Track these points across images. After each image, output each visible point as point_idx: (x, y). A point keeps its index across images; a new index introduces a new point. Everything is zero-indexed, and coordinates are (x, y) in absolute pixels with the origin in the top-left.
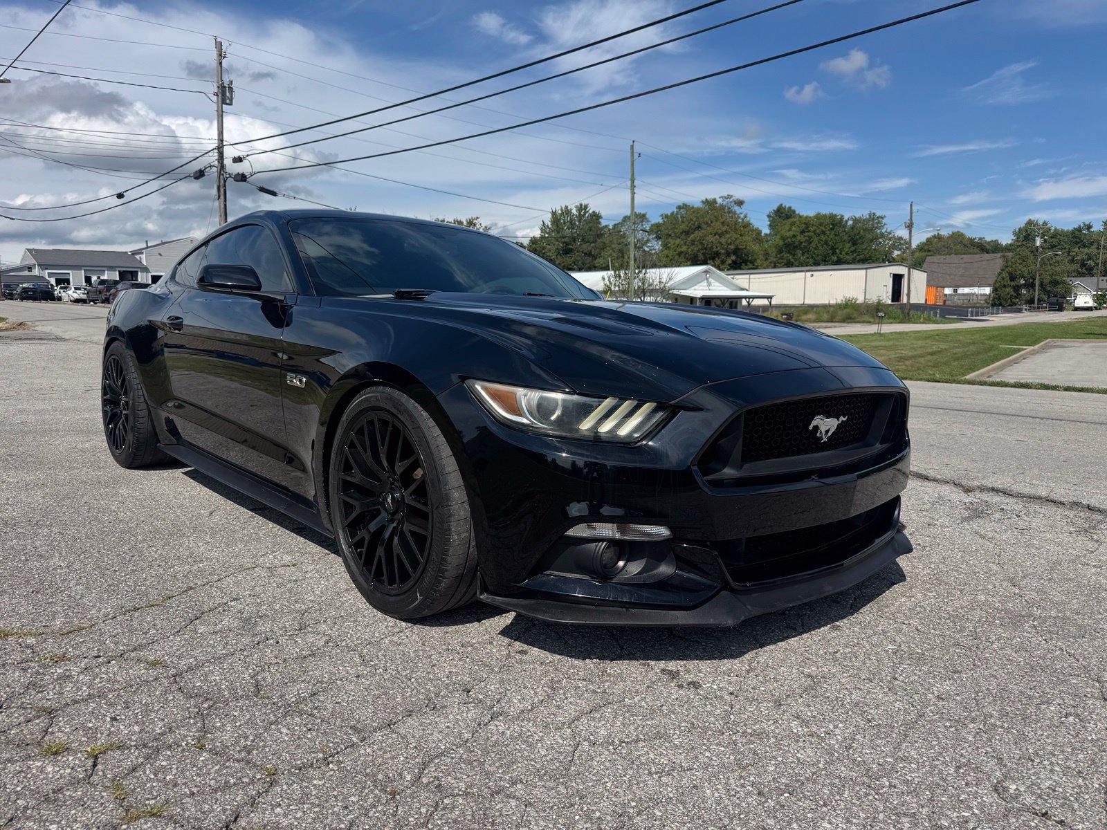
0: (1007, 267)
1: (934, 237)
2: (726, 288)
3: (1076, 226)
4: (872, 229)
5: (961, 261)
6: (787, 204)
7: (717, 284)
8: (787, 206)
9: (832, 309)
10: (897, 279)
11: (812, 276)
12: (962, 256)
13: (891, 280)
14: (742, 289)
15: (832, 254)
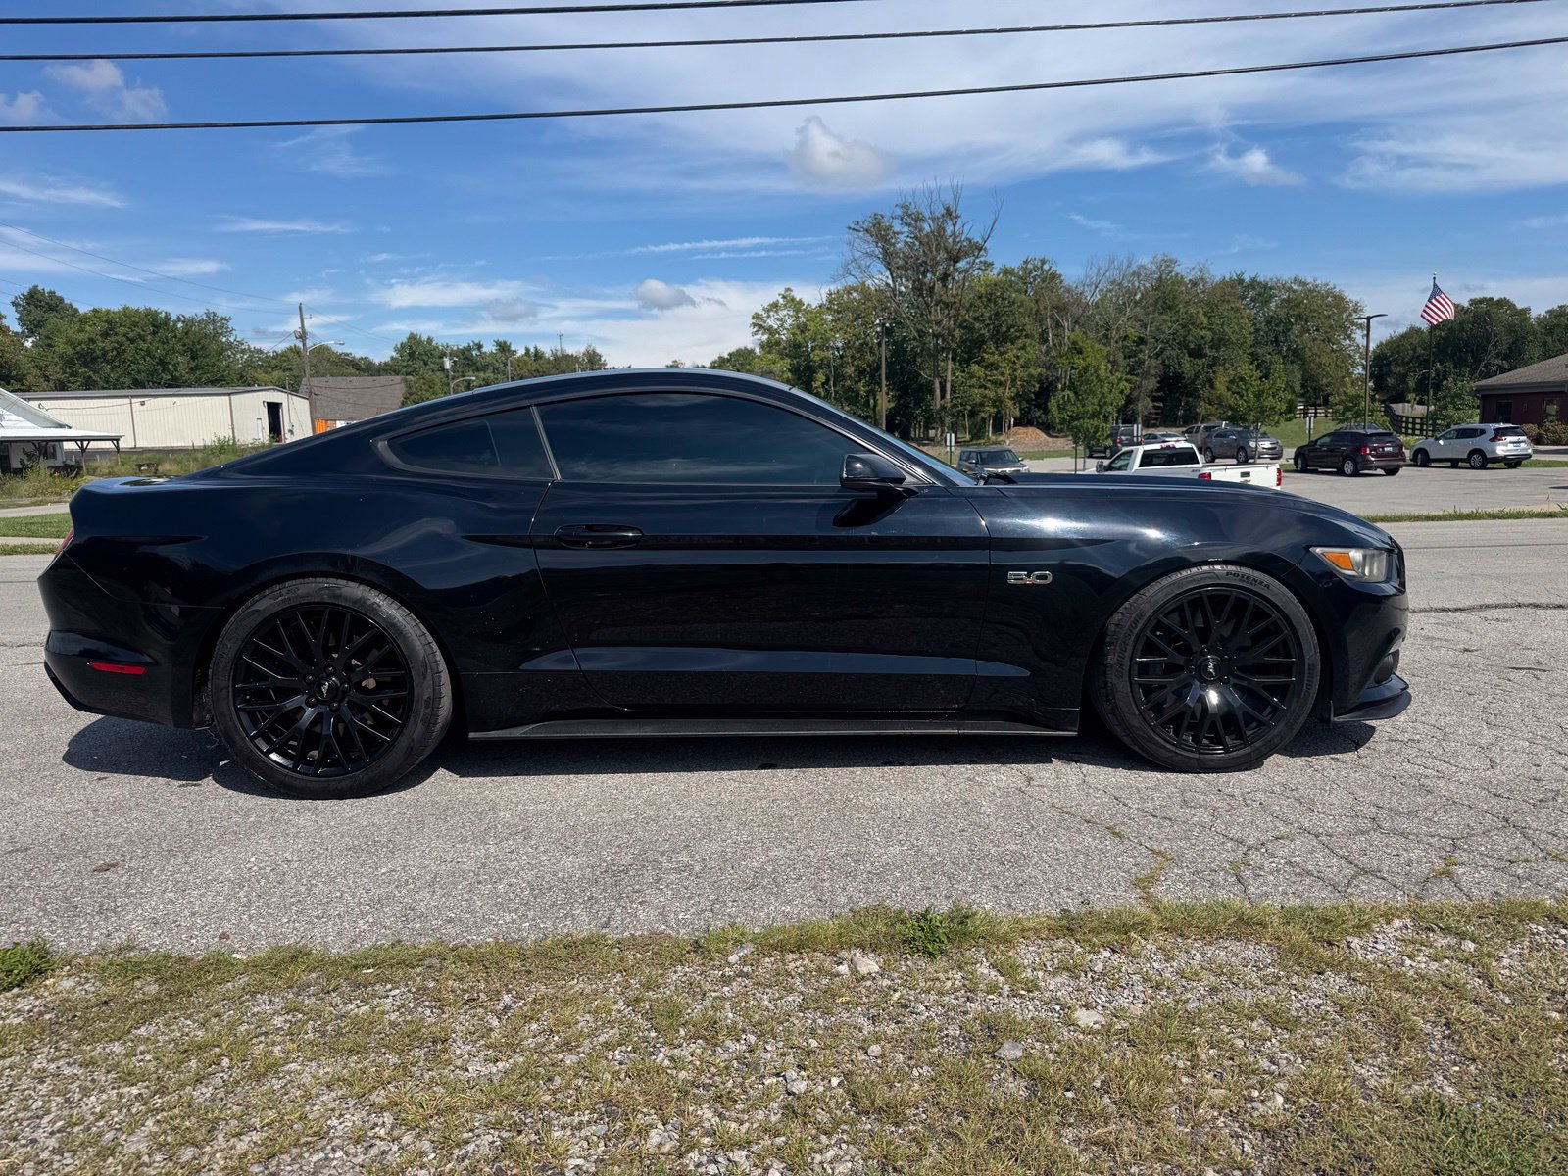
0: (411, 394)
1: (290, 349)
2: (32, 425)
3: (466, 345)
4: (216, 336)
5: (349, 386)
6: (46, 287)
7: (14, 417)
8: (47, 290)
9: (200, 455)
10: (274, 409)
11: (143, 404)
12: (350, 379)
13: (266, 410)
14: (61, 426)
15: (163, 372)
